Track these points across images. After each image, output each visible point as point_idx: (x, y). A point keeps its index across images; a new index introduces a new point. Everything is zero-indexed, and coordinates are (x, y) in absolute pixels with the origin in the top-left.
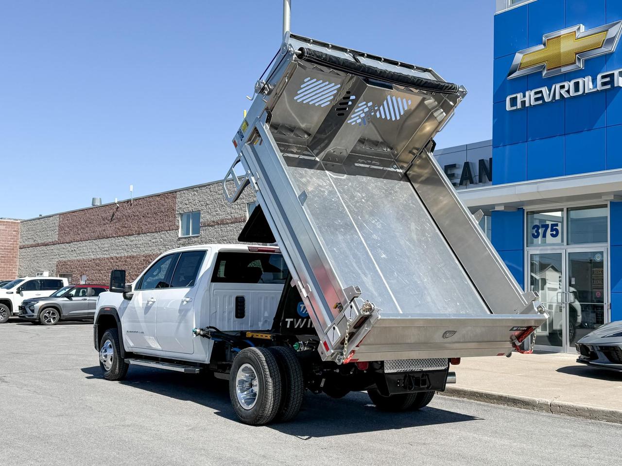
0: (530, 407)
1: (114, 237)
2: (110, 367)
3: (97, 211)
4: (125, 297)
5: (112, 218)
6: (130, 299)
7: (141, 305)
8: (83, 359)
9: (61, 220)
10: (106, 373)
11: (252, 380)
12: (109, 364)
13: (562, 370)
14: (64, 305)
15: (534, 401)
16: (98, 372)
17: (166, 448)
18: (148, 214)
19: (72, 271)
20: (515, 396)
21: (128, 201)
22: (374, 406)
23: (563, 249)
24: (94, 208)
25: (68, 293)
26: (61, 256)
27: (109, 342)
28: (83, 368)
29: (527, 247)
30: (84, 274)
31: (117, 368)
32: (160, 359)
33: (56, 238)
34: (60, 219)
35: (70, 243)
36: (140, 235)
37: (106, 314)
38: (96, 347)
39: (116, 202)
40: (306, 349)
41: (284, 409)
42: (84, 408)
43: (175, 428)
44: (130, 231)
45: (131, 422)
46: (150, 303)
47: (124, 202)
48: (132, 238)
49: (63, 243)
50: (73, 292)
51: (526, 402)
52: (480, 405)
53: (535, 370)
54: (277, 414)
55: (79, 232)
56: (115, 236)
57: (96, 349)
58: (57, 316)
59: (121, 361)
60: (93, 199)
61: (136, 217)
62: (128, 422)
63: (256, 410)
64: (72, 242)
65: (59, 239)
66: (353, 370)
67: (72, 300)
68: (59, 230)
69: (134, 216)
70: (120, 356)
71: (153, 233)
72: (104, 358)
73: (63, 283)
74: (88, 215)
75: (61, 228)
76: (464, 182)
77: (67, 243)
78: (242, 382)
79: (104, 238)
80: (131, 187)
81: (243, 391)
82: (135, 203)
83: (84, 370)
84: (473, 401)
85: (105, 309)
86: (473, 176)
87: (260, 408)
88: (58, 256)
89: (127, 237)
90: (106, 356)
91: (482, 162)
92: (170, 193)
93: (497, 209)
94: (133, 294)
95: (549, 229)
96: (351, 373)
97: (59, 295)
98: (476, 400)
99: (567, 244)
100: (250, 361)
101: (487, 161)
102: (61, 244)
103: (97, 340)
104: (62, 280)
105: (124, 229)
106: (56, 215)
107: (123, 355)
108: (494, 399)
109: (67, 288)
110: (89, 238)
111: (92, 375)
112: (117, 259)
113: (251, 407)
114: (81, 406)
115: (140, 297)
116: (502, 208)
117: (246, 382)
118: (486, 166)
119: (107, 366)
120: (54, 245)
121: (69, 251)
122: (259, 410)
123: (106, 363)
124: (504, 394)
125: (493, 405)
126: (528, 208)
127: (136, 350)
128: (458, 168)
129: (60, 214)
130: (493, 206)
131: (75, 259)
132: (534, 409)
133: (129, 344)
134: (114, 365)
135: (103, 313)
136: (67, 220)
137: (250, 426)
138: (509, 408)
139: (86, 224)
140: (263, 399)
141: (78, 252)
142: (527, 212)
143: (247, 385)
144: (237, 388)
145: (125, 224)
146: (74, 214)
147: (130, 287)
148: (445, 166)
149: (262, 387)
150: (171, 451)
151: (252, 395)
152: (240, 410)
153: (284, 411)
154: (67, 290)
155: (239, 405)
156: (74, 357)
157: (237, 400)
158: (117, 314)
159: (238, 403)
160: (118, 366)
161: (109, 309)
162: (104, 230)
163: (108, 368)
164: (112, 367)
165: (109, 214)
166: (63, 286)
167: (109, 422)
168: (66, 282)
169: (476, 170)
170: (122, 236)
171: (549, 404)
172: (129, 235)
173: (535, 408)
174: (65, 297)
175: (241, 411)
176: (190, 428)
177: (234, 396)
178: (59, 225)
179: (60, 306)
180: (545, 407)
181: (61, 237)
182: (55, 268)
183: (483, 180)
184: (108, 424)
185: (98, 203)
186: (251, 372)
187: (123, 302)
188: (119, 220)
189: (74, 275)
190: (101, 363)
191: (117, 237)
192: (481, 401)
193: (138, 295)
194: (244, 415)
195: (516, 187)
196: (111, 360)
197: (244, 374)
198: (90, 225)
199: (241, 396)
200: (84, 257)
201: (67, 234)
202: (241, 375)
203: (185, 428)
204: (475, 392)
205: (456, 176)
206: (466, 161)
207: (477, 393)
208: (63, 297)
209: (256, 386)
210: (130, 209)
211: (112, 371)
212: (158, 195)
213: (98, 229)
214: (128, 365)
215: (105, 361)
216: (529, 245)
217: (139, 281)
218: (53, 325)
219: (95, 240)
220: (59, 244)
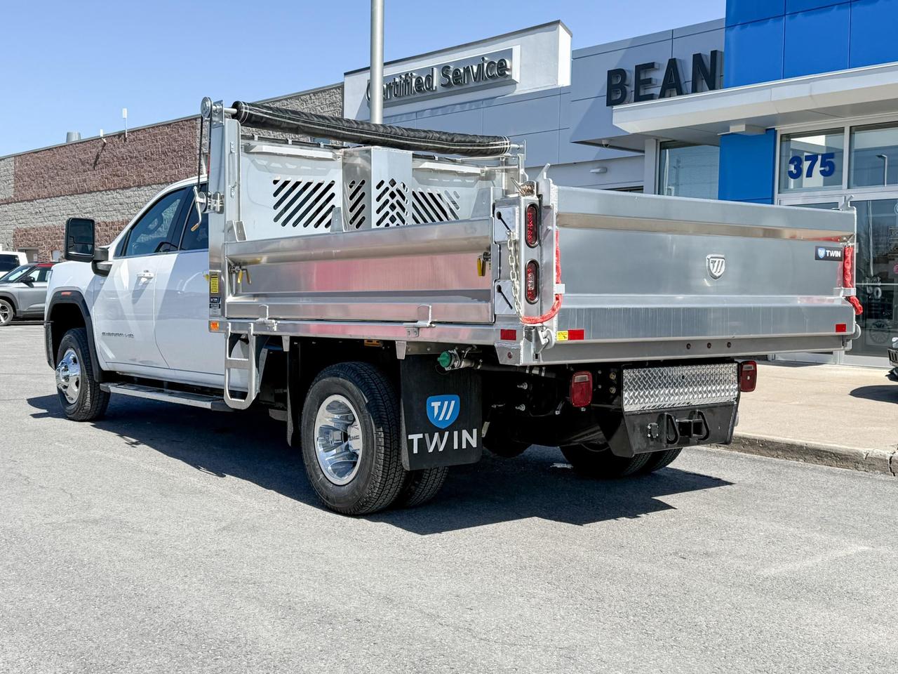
0: (849, 464)
1: (100, 191)
2: (76, 398)
3: (73, 150)
4: (96, 270)
5: (96, 162)
6: (104, 273)
7: (126, 284)
8: (36, 381)
9: (17, 164)
10: (68, 408)
11: (347, 425)
12: (73, 392)
13: (860, 393)
14: (19, 293)
15: (858, 454)
16: (54, 406)
17: (171, 581)
18: (152, 154)
19: (38, 245)
20: (819, 443)
21: (120, 135)
22: (569, 466)
23: (841, 195)
24: (69, 146)
25: (26, 275)
26: (21, 221)
27: (71, 354)
28: (29, 397)
29: (779, 193)
30: (56, 249)
31: (88, 400)
32: (165, 384)
33: (10, 193)
34: (15, 164)
35: (32, 200)
36: (142, 188)
37: (64, 301)
38: (49, 362)
39: (102, 135)
40: (464, 364)
41: (415, 485)
42: (12, 480)
43: (193, 526)
44: (125, 182)
45: (101, 512)
46: (143, 280)
47: (114, 136)
48: (128, 192)
49: (22, 201)
50: (35, 275)
51: (841, 455)
52: (754, 460)
53: (817, 393)
54: (399, 495)
55: (46, 184)
56: (101, 189)
57: (50, 365)
58: (10, 311)
59: (95, 387)
60: (68, 134)
61: (134, 160)
62: (96, 513)
63: (357, 487)
64: (36, 200)
65: (15, 196)
66: (560, 406)
67: (33, 287)
68: (15, 180)
69: (131, 157)
70: (91, 379)
71: (161, 184)
72: (63, 380)
73: (18, 261)
74: (58, 156)
75: (18, 177)
76: (668, 93)
77: (28, 201)
78: (326, 431)
79: (85, 192)
80: (125, 113)
81: (327, 448)
82: (132, 137)
83: (33, 402)
84: (737, 453)
85: (63, 293)
86: (682, 81)
87: (366, 483)
88: (14, 221)
89: (121, 191)
90: (67, 378)
91: (698, 58)
92: (187, 121)
93: (733, 129)
94: (111, 265)
95: (818, 163)
96: (557, 413)
97: (12, 278)
98: (742, 451)
99: (849, 188)
100: (342, 391)
101: (706, 56)
102: (19, 202)
103: (51, 349)
104: (17, 256)
105: (115, 178)
106: (9, 157)
107: (96, 377)
108: (777, 449)
109: (25, 267)
110: (61, 192)
111: (45, 411)
112: (107, 226)
113: (347, 479)
114: (9, 476)
115: (124, 270)
116: (741, 128)
117: (335, 429)
118: (704, 65)
119: (71, 395)
120: (8, 203)
121: (31, 213)
122: (364, 487)
123: (68, 391)
124: (798, 441)
125: (776, 459)
126: (782, 129)
127: (120, 368)
128: (657, 69)
129: (15, 156)
130: (726, 125)
131: (41, 225)
132: (856, 468)
133: (108, 357)
134: (82, 395)
135: (58, 302)
136: (27, 164)
137: (346, 518)
138: (810, 466)
139: (56, 171)
140: (371, 465)
141: (46, 215)
142: (782, 136)
143: (337, 436)
144: (318, 444)
145: (118, 171)
146: (36, 155)
147: (106, 252)
148: (636, 66)
149: (370, 443)
150: (181, 587)
151: (349, 455)
152: (323, 484)
153: (413, 487)
154: (24, 271)
155: (321, 476)
156: (22, 378)
157: (317, 467)
158: (84, 301)
159: (319, 472)
160: (89, 396)
161: (69, 293)
162: (85, 181)
163: (72, 399)
164: (79, 398)
165: (90, 156)
166: (19, 265)
167: (57, 513)
168: (23, 259)
169: (687, 72)
170: (114, 190)
171: (888, 458)
172: (124, 188)
173: (860, 466)
174: (22, 281)
175: (326, 488)
176: (224, 524)
177: (311, 458)
178: (15, 172)
179: (14, 296)
180: (880, 464)
181: (19, 191)
182: (11, 240)
183: (699, 87)
184: (54, 518)
185: (74, 139)
186: (345, 410)
187: (94, 279)
188: (107, 164)
189: (40, 251)
190: (59, 390)
191: (106, 191)
192: (752, 453)
193: (120, 266)
194: (332, 496)
195: (773, 89)
196: (77, 384)
197: (330, 415)
198: (61, 172)
199: (325, 458)
200: (54, 223)
201: (27, 187)
202: (325, 417)
203: (213, 524)
204: (740, 438)
205: (654, 82)
206: (670, 58)
207: (744, 438)
208: (18, 282)
209: (356, 438)
210: (123, 146)
211: (79, 404)
212: (168, 125)
213: (76, 179)
214: (108, 395)
215: (65, 387)
216: (782, 190)
217: (122, 240)
218: (4, 325)
219: (70, 195)
220: (15, 202)
